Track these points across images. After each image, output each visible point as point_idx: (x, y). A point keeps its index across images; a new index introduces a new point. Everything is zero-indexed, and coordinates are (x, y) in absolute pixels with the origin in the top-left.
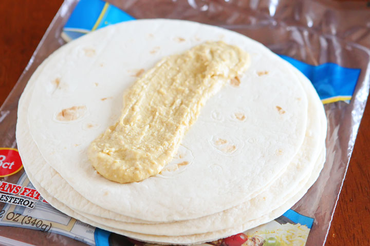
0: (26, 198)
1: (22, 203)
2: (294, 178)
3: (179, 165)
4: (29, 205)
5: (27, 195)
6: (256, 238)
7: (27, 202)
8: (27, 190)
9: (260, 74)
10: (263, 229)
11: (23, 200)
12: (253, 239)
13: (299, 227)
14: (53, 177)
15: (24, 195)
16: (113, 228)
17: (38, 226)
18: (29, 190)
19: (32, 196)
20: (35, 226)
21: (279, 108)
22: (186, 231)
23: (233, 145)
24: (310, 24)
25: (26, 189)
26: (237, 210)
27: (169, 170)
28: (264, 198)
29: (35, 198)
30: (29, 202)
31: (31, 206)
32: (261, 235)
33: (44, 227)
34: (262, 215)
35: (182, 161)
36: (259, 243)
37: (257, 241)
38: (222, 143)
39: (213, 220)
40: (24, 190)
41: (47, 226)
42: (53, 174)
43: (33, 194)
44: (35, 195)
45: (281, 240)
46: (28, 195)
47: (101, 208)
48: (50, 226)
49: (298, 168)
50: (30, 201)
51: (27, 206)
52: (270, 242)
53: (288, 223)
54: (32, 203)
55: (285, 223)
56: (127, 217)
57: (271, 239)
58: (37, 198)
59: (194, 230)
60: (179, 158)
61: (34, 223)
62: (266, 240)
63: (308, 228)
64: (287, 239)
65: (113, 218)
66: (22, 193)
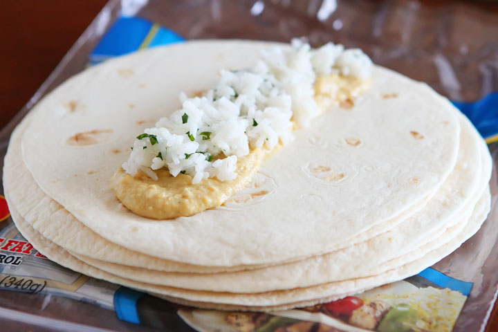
0: (8, 253)
1: (3, 260)
2: (439, 217)
3: (253, 195)
4: (13, 262)
5: (11, 250)
6: (377, 303)
7: (11, 259)
8: (13, 243)
9: (386, 97)
10: (389, 292)
11: (5, 256)
12: (373, 305)
13: (449, 292)
14: (52, 213)
15: (7, 249)
16: (145, 284)
17: (25, 287)
18: (16, 242)
19: (20, 250)
20: (20, 287)
21: (415, 134)
22: (261, 285)
23: (340, 173)
24: (464, 49)
25: (10, 242)
26: (345, 255)
27: (237, 201)
28: (390, 239)
29: (24, 252)
30: (13, 258)
31: (17, 262)
32: (386, 300)
33: (34, 287)
34: (386, 269)
35: (258, 190)
36: (382, 310)
37: (378, 307)
38: (323, 171)
39: (306, 268)
40: (7, 242)
41: (38, 286)
42: (53, 210)
43: (21, 247)
44: (25, 248)
45: (419, 307)
46: (13, 250)
47: (126, 249)
48: (43, 284)
49: (446, 206)
50: (16, 257)
51: (10, 264)
52: (400, 309)
53: (430, 288)
54: (18, 258)
55: (426, 286)
56: (168, 262)
57: (403, 305)
58: (27, 251)
59: (274, 284)
60: (254, 187)
61: (19, 285)
62: (394, 307)
63: (464, 294)
64: (429, 307)
65: (143, 265)
66: (3, 246)
